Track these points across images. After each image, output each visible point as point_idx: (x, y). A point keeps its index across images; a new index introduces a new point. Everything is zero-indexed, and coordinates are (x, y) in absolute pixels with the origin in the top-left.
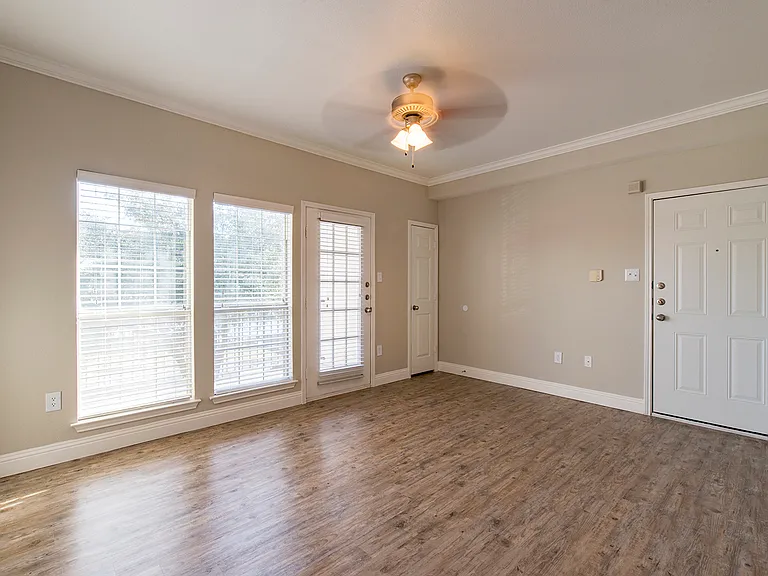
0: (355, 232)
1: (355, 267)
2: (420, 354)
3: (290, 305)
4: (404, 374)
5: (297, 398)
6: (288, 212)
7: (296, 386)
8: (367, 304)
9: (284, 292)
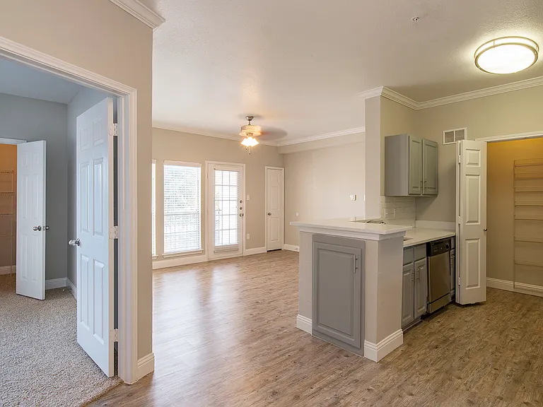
0: (234, 175)
1: (234, 193)
2: (273, 239)
3: (200, 212)
4: (263, 250)
5: (203, 258)
6: (198, 167)
7: (203, 252)
8: (241, 212)
9: (196, 206)
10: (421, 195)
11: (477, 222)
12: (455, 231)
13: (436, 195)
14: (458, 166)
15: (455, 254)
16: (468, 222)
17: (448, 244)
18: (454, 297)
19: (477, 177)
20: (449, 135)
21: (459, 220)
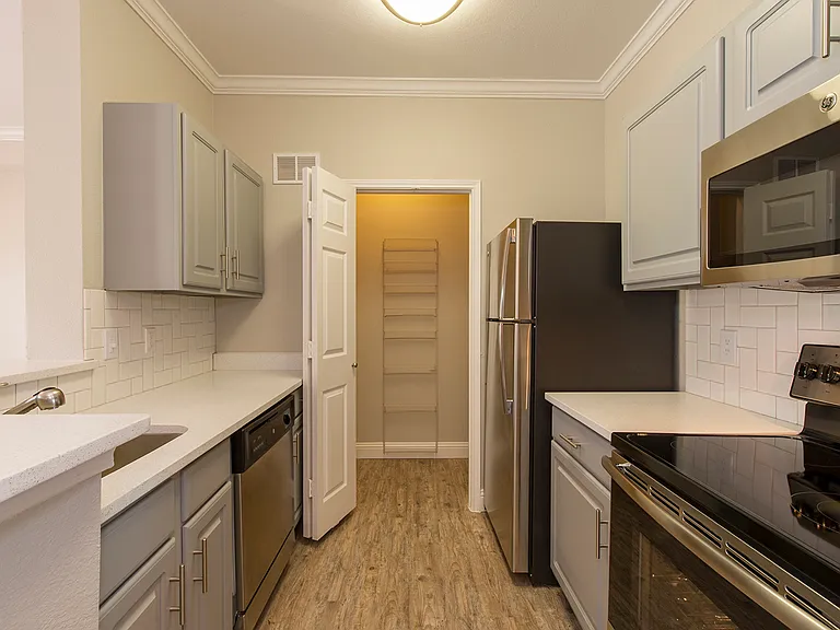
10: (223, 292)
11: (341, 350)
12: (300, 374)
13: (258, 295)
14: (306, 224)
15: (301, 426)
16: (328, 352)
17: (287, 412)
18: (299, 528)
19: (340, 256)
20: (286, 165)
21: (310, 349)
